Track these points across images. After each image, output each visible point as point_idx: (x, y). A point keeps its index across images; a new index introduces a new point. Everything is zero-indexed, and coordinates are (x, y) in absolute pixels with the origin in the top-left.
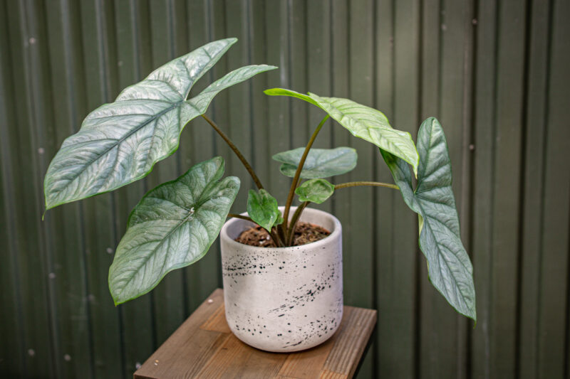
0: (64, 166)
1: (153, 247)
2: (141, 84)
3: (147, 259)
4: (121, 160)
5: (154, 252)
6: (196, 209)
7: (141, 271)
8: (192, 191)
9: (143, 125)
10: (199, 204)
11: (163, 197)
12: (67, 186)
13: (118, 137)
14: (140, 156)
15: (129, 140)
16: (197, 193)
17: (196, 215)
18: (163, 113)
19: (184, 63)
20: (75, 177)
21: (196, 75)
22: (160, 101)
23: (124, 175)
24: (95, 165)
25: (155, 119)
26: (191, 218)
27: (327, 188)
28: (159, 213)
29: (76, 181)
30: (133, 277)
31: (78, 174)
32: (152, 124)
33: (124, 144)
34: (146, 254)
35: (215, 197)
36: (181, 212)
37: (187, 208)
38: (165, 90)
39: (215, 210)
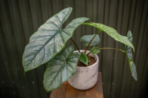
0: (28, 56)
1: (56, 74)
2: (45, 24)
3: (55, 78)
4: (46, 52)
5: (56, 76)
6: (67, 62)
7: (54, 82)
8: (65, 56)
9: (50, 39)
10: (67, 60)
11: (56, 59)
12: (30, 63)
13: (43, 44)
14: (52, 50)
15: (47, 45)
16: (67, 57)
17: (67, 63)
18: (55, 34)
19: (57, 17)
20: (32, 59)
21: (62, 21)
22: (53, 30)
23: (48, 57)
24: (38, 55)
25: (53, 37)
26: (66, 64)
27: (98, 49)
28: (56, 64)
29: (33, 61)
30: (51, 84)
31: (33, 59)
32: (53, 39)
33: (45, 46)
34: (54, 76)
35: (73, 58)
36: (63, 63)
37: (64, 62)
38: (54, 26)
39: (73, 62)
